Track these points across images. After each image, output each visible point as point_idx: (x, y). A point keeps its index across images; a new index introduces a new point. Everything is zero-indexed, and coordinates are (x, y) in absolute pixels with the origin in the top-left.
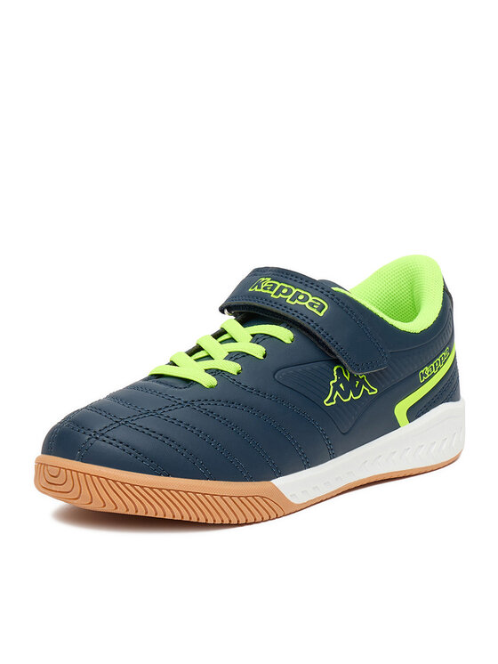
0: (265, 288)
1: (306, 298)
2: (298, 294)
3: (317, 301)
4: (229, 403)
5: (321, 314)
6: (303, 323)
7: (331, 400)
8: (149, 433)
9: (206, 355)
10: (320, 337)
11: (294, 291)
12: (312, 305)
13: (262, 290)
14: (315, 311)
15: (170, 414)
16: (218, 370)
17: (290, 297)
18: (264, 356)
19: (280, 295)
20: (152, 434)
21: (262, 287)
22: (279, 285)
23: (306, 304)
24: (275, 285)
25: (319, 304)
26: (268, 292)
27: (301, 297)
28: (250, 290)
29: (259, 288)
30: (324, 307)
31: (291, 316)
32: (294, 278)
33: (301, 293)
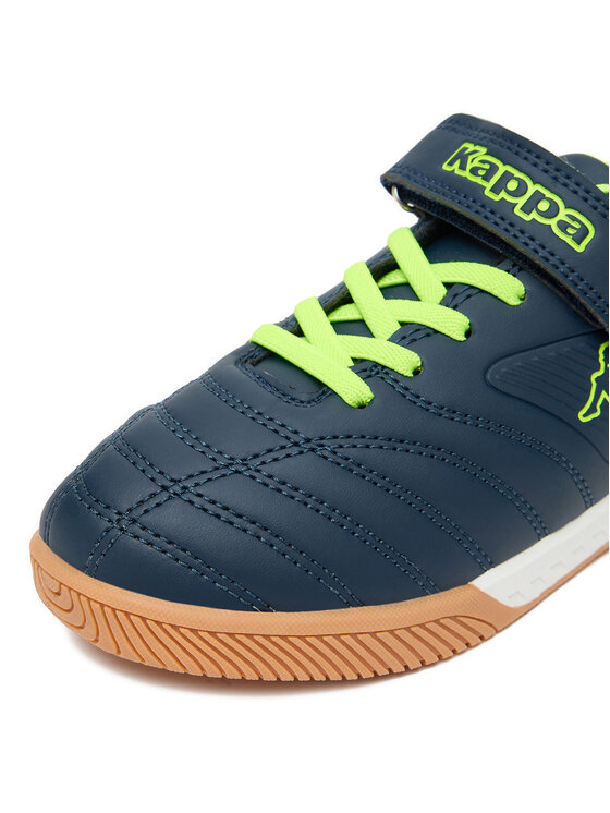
0: (474, 171)
1: (553, 212)
2: (538, 197)
3: (574, 219)
4: (394, 441)
5: (580, 249)
6: (543, 265)
7: (592, 409)
8: (229, 515)
9: (356, 316)
10: (577, 294)
11: (532, 188)
12: (563, 226)
13: (466, 174)
14: (569, 241)
15: (274, 468)
16: (376, 365)
17: (521, 201)
18: (468, 334)
19: (503, 194)
20: (236, 520)
21: (469, 166)
22: (502, 168)
23: (553, 223)
24: (494, 169)
25: (577, 226)
26: (479, 180)
27: (544, 206)
28: (445, 167)
29: (463, 167)
30: (586, 232)
31: (521, 249)
32: (532, 157)
33: (543, 197)
